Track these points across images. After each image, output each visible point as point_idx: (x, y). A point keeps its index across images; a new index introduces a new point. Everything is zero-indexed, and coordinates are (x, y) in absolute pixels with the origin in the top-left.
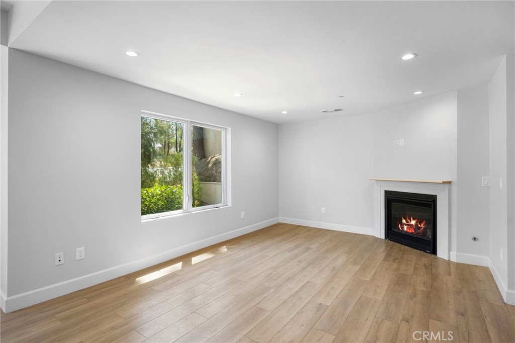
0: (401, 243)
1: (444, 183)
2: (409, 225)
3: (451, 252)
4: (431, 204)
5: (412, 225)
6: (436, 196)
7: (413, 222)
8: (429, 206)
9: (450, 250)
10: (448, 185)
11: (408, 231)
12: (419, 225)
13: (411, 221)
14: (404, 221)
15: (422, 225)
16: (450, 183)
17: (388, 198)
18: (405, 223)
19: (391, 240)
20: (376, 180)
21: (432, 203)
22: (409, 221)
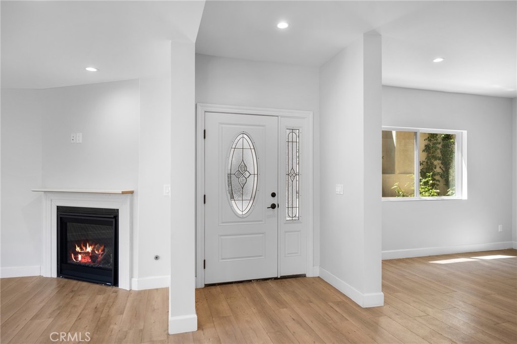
0: (77, 280)
1: (123, 193)
2: (83, 254)
3: (133, 279)
4: (112, 221)
5: (88, 252)
6: (118, 210)
7: (89, 249)
8: (110, 224)
9: (131, 277)
10: (129, 195)
11: (84, 261)
12: (97, 252)
13: (86, 248)
14: (78, 249)
15: (100, 251)
16: (132, 192)
17: (61, 217)
18: (80, 251)
19: (65, 278)
20: (45, 192)
21: (114, 220)
22: (84, 248)
